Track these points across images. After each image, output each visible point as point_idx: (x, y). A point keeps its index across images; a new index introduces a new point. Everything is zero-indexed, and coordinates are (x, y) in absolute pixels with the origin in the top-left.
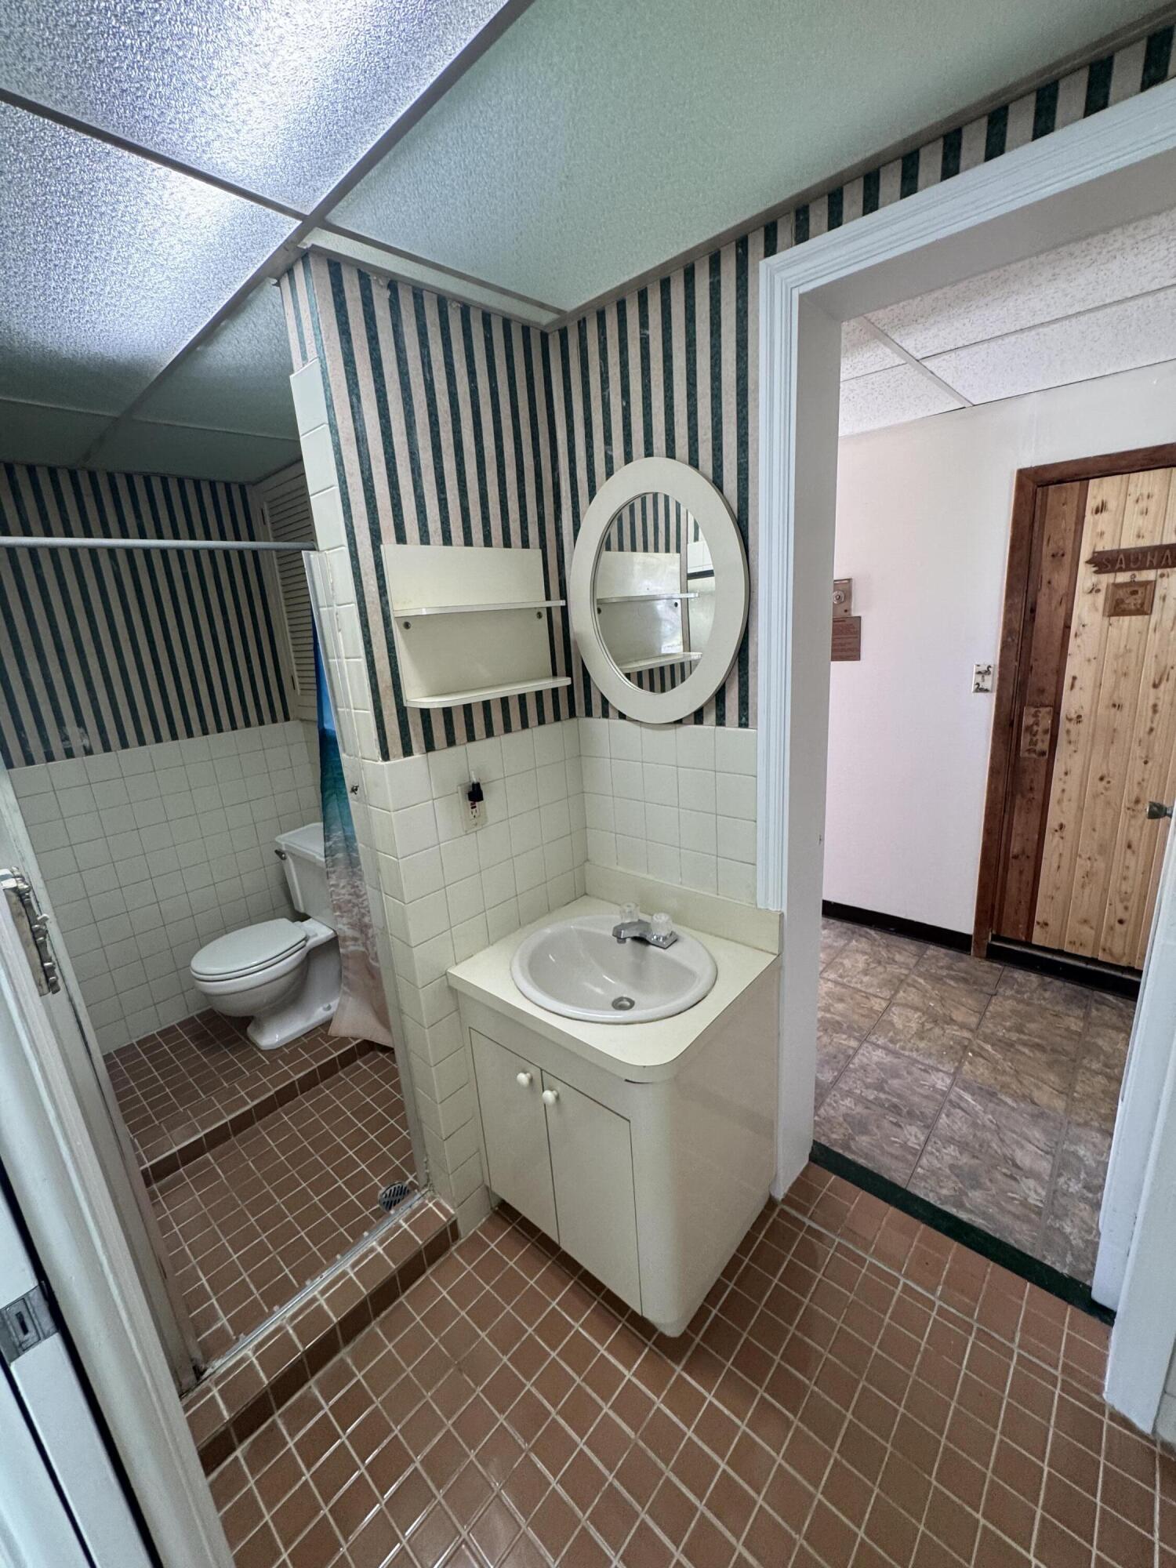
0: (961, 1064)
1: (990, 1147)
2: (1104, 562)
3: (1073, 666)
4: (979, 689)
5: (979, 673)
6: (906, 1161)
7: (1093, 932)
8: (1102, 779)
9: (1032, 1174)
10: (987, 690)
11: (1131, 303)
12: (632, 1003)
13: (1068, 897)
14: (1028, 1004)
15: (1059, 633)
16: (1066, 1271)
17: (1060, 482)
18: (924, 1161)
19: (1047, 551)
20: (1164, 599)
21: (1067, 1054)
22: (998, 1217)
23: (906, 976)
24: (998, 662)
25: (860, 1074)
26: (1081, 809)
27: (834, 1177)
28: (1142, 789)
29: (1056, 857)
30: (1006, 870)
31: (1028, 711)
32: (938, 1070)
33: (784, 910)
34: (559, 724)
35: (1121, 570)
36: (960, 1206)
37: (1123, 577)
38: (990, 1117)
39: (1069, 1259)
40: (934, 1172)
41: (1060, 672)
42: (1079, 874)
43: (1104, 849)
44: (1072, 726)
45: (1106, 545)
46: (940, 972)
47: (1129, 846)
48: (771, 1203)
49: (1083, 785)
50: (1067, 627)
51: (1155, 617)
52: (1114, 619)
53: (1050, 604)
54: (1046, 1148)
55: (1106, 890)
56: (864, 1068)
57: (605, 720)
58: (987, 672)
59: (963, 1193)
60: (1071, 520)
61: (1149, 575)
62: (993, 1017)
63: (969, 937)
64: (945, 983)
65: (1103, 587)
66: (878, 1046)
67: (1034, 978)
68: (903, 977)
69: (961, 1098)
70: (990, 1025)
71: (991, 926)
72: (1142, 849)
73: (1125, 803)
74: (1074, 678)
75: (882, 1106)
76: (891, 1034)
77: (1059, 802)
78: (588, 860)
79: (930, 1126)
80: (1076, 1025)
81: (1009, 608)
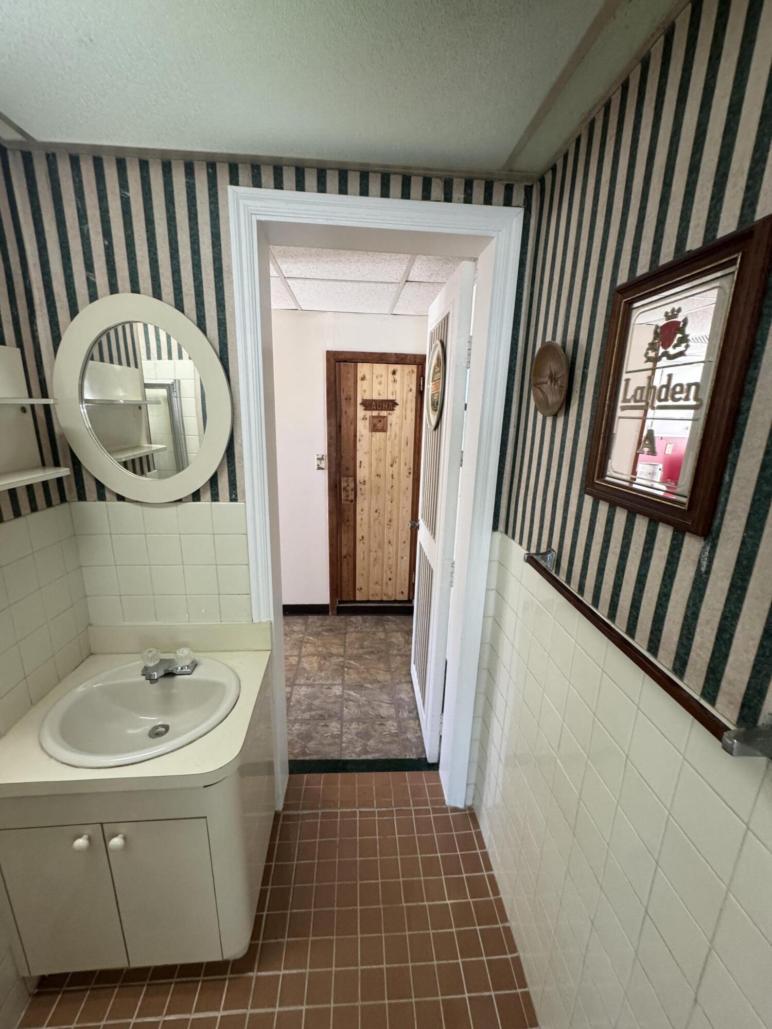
0: (343, 676)
1: (369, 714)
2: (369, 405)
3: (360, 456)
4: (319, 468)
5: (318, 459)
6: (335, 743)
7: (380, 587)
8: (376, 512)
9: (389, 718)
10: (323, 469)
11: (380, 284)
12: (167, 728)
13: (369, 572)
14: (362, 632)
15: (352, 438)
16: (414, 757)
17: (345, 361)
18: (344, 739)
19: (343, 396)
20: (391, 425)
21: (382, 651)
22: (384, 748)
23: (303, 638)
24: (327, 453)
25: (298, 706)
26: (369, 527)
27: (306, 775)
28: (391, 514)
29: (362, 554)
30: (341, 565)
31: (344, 479)
32: (334, 685)
33: (272, 619)
34: (51, 510)
35: (374, 410)
36: (367, 752)
37: (375, 413)
38: (364, 698)
39: (414, 750)
40: (350, 742)
41: (354, 458)
42: (372, 559)
43: (381, 546)
44: (362, 486)
45: (367, 397)
46: (318, 630)
47: (390, 543)
48: (277, 815)
49: (369, 516)
50: (355, 436)
51: (388, 433)
52: (373, 433)
53: (347, 424)
54: (390, 702)
55: (383, 566)
56: (298, 702)
57: (103, 503)
58: (322, 459)
59: (366, 745)
60: (352, 381)
61: (384, 413)
62: (349, 645)
63: (327, 605)
64: (323, 635)
65: (368, 417)
66: (302, 685)
67: (359, 618)
68: (301, 639)
69: (349, 695)
70: (349, 650)
71: (337, 597)
72: (394, 543)
73: (386, 522)
74: (361, 462)
75: (315, 719)
76: (306, 675)
77: (361, 525)
78: (90, 625)
79: (341, 719)
80: (382, 635)
81: (329, 425)
